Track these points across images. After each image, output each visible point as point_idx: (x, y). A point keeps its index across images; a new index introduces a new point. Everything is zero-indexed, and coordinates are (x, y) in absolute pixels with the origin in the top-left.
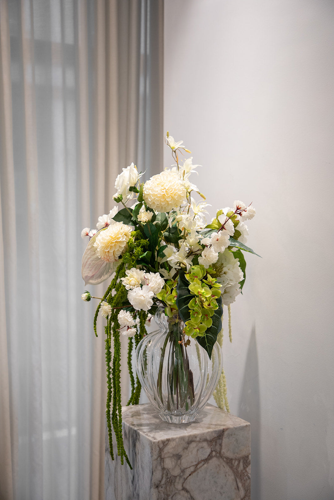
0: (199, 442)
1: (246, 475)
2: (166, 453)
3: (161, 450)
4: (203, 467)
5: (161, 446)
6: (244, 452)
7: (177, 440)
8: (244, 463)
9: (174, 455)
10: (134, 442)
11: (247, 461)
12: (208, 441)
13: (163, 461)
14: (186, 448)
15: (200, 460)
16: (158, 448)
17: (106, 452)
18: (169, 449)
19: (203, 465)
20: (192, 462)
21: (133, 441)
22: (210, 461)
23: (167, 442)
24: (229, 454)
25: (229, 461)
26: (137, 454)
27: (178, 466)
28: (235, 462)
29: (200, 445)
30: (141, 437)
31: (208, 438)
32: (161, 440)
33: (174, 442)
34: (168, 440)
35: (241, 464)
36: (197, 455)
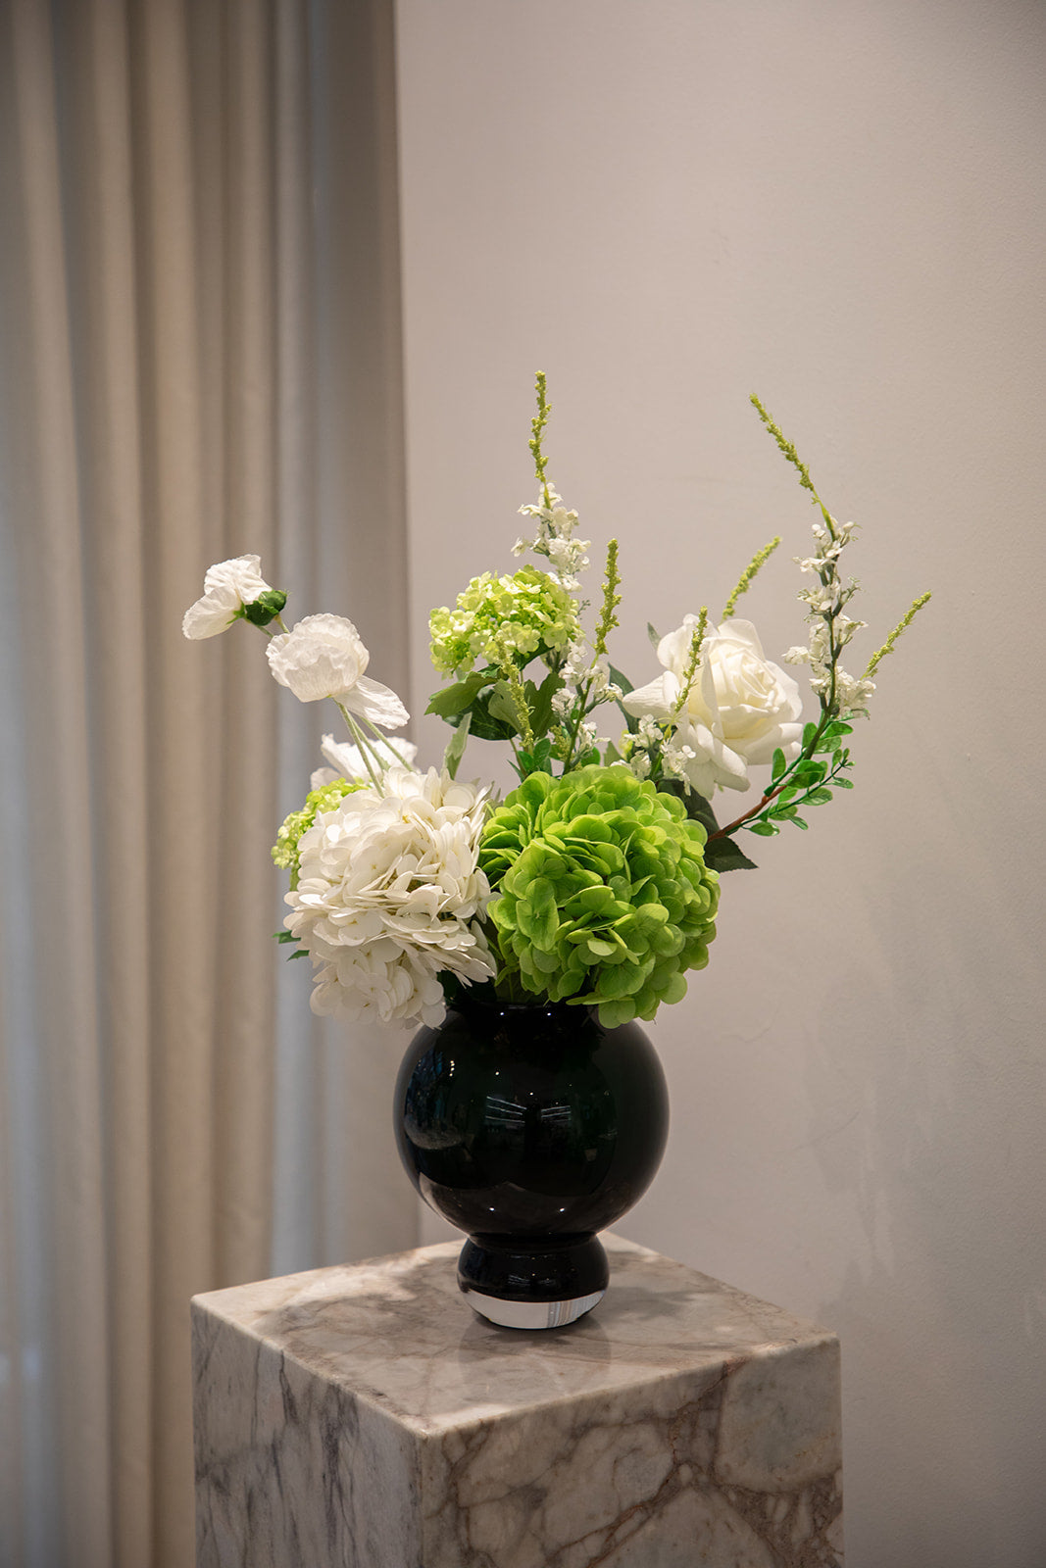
0: (622, 1425)
1: (825, 1561)
2: (478, 1483)
3: (456, 1472)
4: (639, 1536)
5: (458, 1452)
6: (815, 1461)
7: (526, 1424)
8: (814, 1508)
9: (513, 1491)
10: (330, 1436)
11: (827, 1499)
12: (658, 1419)
13: (468, 1519)
14: (565, 1458)
15: (626, 1505)
16: (444, 1465)
17: (198, 1481)
18: (492, 1466)
19: (642, 1524)
20: (592, 1517)
21: (325, 1434)
22: (672, 1508)
23: (478, 1439)
24: (751, 1474)
25: (752, 1504)
26: (346, 1489)
27: (534, 1535)
28: (775, 1508)
29: (627, 1439)
30: (362, 1414)
31: (661, 1408)
32: (456, 1427)
33: (514, 1435)
34: (487, 1427)
35: (803, 1511)
36: (613, 1485)
